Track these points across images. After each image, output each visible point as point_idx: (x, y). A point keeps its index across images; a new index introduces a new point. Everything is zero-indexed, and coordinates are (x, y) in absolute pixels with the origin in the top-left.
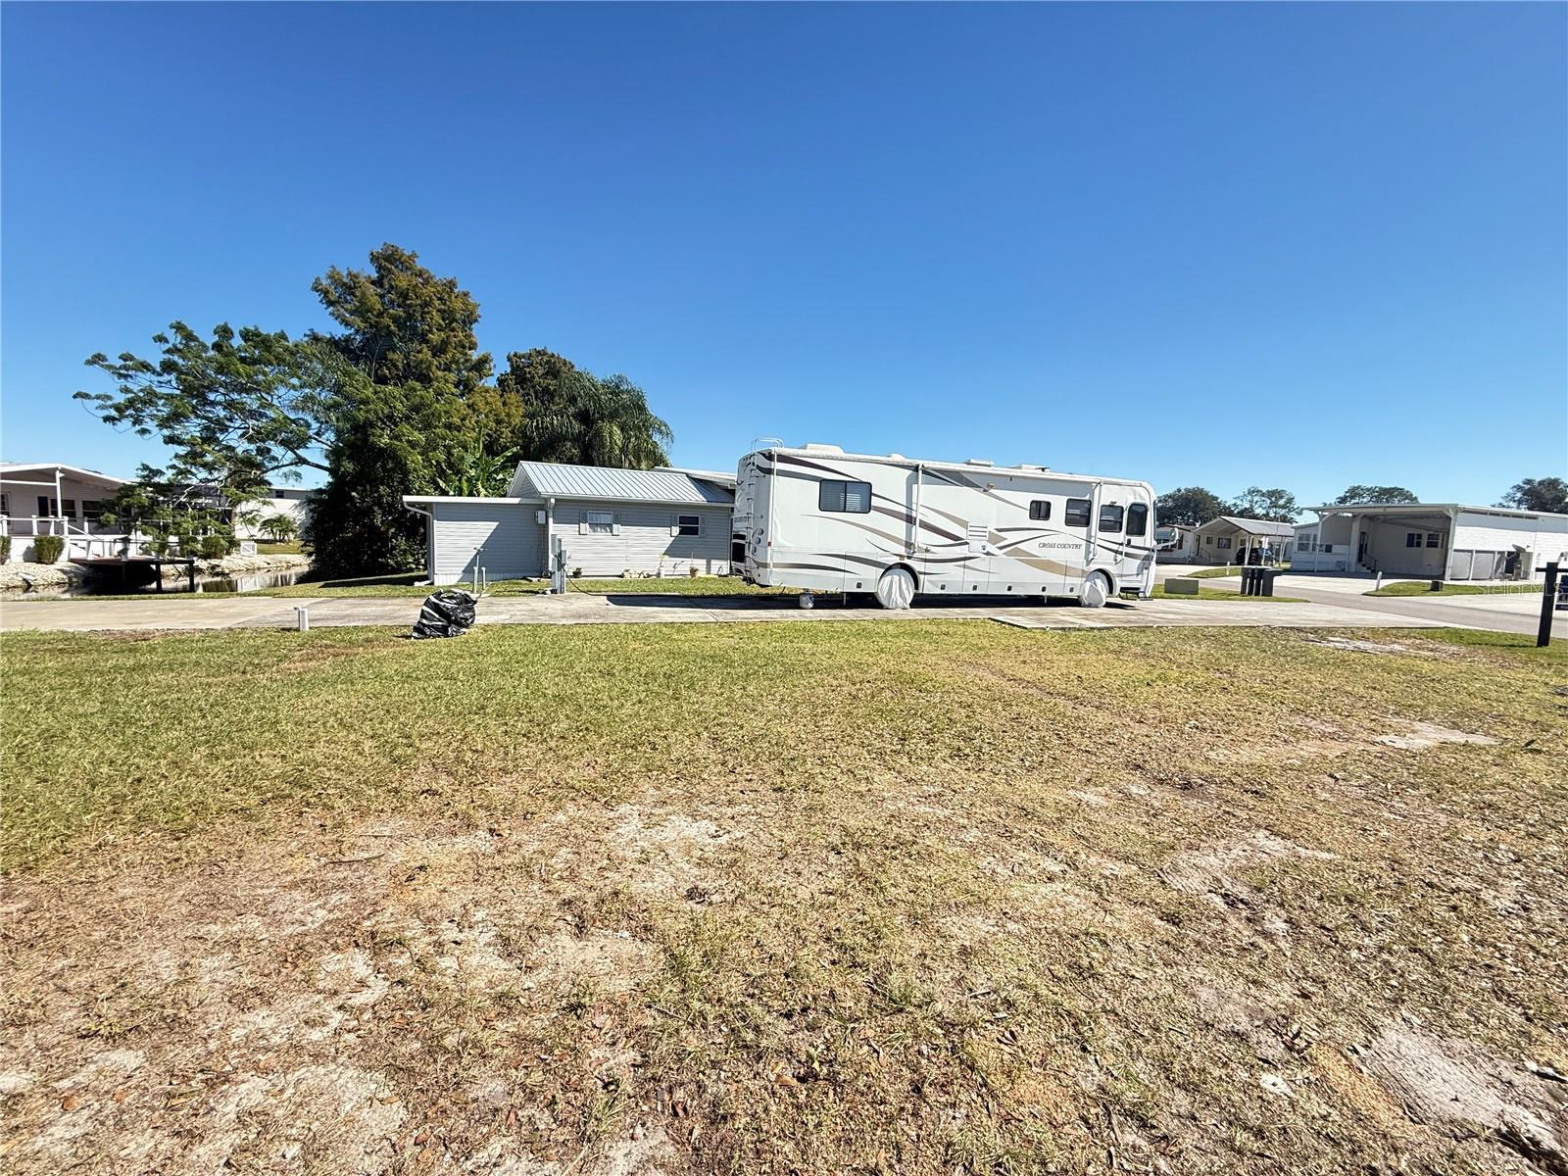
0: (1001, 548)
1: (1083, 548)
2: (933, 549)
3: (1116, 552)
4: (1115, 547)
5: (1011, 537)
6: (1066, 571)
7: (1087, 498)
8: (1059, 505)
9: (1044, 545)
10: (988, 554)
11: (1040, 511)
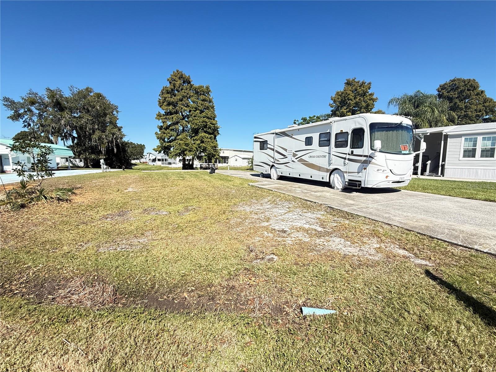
0: (296, 159)
1: (327, 157)
2: (279, 160)
3: (345, 159)
4: (344, 156)
5: (299, 154)
6: (319, 169)
7: (328, 131)
8: (316, 137)
9: (311, 157)
10: (293, 161)
11: (309, 141)
